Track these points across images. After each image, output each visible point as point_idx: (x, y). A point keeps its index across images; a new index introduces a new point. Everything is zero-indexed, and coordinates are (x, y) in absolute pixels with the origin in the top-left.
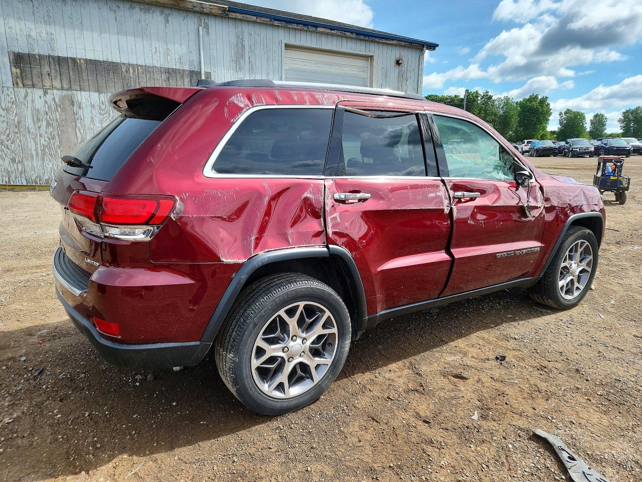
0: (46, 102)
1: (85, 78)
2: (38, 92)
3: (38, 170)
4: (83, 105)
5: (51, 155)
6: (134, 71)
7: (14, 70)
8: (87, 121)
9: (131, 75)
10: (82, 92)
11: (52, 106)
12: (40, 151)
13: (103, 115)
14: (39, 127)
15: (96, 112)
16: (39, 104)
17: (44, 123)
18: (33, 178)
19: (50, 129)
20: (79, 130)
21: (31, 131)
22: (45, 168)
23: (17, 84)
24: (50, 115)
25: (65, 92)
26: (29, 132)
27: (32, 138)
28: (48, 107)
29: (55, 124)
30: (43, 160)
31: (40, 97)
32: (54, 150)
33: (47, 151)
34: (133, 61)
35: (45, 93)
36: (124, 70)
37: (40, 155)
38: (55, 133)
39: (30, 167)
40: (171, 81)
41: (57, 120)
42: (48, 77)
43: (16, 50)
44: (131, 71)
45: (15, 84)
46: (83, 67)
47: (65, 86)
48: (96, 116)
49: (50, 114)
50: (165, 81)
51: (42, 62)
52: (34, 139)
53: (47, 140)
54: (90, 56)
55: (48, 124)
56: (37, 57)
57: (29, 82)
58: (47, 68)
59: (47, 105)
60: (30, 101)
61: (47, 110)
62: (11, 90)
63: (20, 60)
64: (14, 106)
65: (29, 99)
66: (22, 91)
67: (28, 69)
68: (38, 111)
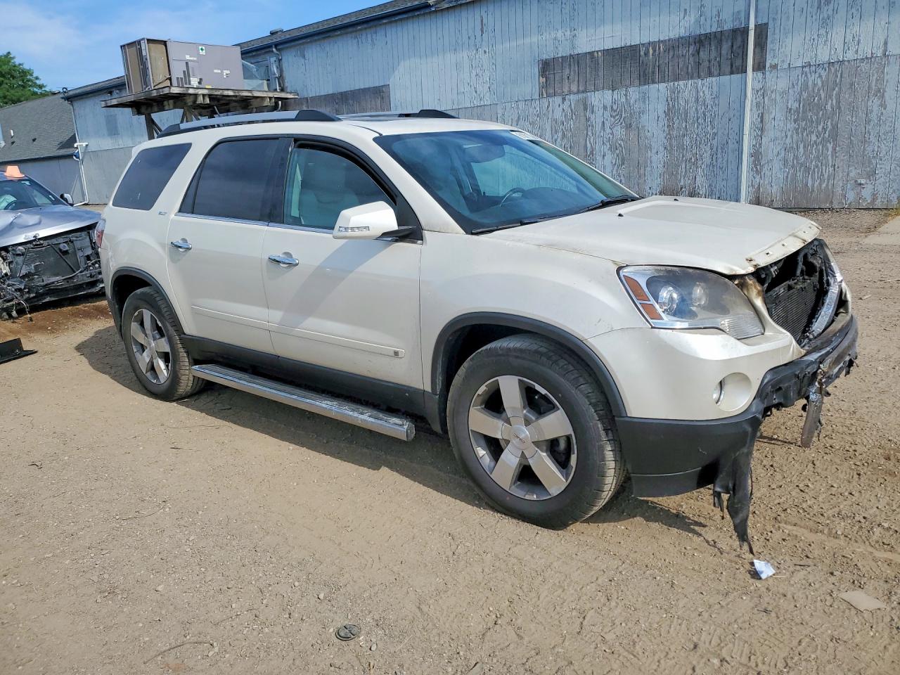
0: (564, 110)
1: (601, 73)
2: (558, 100)
4: (596, 109)
6: (654, 51)
7: (541, 79)
8: (598, 127)
9: (651, 57)
10: (597, 93)
11: (568, 114)
13: (614, 117)
15: (607, 114)
16: (558, 114)
17: (560, 134)
20: (590, 139)
24: (565, 125)
25: (581, 96)
28: (565, 116)
31: (559, 105)
34: (654, 38)
35: (564, 99)
36: (642, 53)
40: (701, 53)
41: (571, 130)
42: (567, 81)
43: (545, 57)
44: (651, 51)
45: (541, 95)
46: (600, 61)
47: (581, 89)
48: (607, 120)
49: (566, 123)
50: (693, 55)
51: (564, 65)
54: (609, 45)
55: (564, 136)
56: (560, 60)
57: (551, 91)
58: (567, 71)
59: (564, 114)
60: (551, 112)
61: (564, 119)
62: (537, 102)
63: (546, 67)
64: (538, 119)
65: (550, 109)
66: (545, 102)
67: (552, 76)
68: (556, 121)
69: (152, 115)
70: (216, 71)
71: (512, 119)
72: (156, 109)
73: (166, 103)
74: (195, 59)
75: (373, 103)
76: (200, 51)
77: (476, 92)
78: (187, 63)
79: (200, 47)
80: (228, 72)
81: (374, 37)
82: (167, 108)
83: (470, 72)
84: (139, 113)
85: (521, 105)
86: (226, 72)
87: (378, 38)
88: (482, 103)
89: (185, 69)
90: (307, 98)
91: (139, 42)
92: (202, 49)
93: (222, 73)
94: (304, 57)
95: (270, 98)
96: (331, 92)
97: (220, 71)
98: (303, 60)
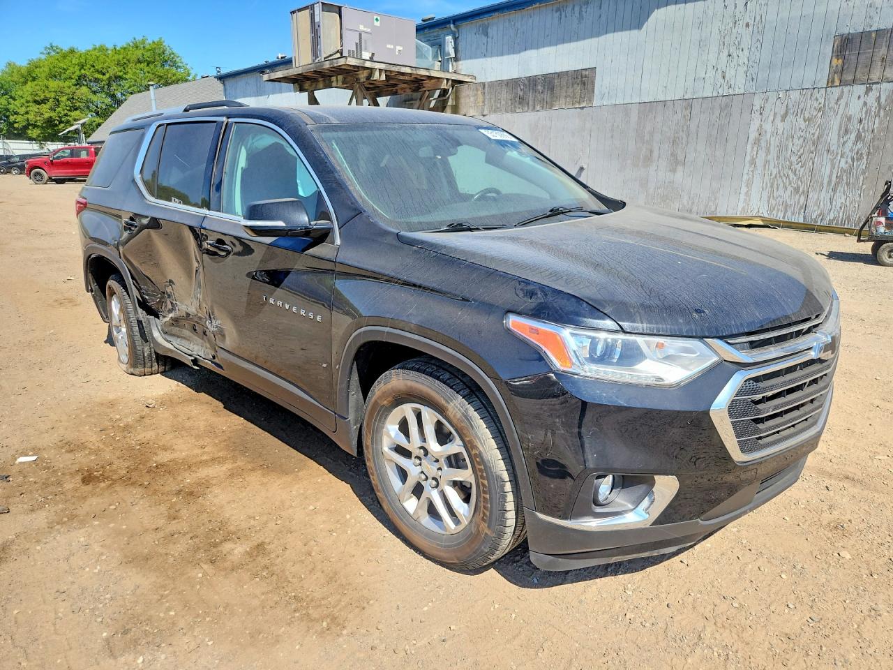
0: (865, 104)
2: (860, 89)
3: (824, 205)
5: (848, 184)
7: (835, 61)
11: (873, 109)
12: (834, 178)
14: (844, 143)
16: (855, 108)
17: (853, 136)
18: (814, 217)
19: (859, 145)
21: (832, 149)
22: (834, 203)
23: (833, 82)
24: (864, 124)
26: (828, 151)
27: (830, 159)
28: (866, 113)
29: (869, 136)
30: (834, 190)
31: (859, 97)
32: (855, 177)
33: (845, 178)
35: (868, 90)
37: (833, 183)
38: (865, 151)
39: (815, 200)
41: (873, 131)
42: (880, 64)
43: (845, 31)
45: (831, 83)
49: (866, 121)
51: (879, 41)
52: (832, 161)
53: (850, 161)
55: (859, 137)
56: (874, 35)
57: (849, 77)
58: (883, 50)
59: (864, 109)
60: (842, 107)
61: (864, 116)
62: (823, 91)
63: (846, 45)
64: (820, 114)
65: (843, 102)
66: (836, 91)
67: (854, 58)
68: (849, 119)
69: (315, 92)
70: (389, 46)
71: (775, 114)
72: (321, 85)
73: (334, 79)
74: (369, 30)
75: (571, 90)
76: (375, 21)
77: (724, 77)
78: (360, 35)
79: (375, 17)
80: (401, 48)
81: (583, 10)
82: (334, 84)
83: (720, 51)
84: (302, 90)
85: (795, 95)
86: (399, 48)
87: (588, 9)
88: (731, 92)
89: (358, 41)
90: (484, 84)
91: (311, 7)
92: (377, 19)
93: (395, 48)
94: (487, 35)
95: (448, 80)
96: (515, 76)
97: (392, 47)
98: (484, 39)
